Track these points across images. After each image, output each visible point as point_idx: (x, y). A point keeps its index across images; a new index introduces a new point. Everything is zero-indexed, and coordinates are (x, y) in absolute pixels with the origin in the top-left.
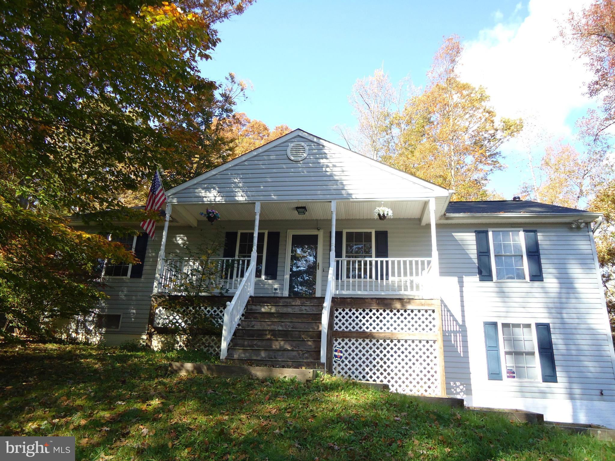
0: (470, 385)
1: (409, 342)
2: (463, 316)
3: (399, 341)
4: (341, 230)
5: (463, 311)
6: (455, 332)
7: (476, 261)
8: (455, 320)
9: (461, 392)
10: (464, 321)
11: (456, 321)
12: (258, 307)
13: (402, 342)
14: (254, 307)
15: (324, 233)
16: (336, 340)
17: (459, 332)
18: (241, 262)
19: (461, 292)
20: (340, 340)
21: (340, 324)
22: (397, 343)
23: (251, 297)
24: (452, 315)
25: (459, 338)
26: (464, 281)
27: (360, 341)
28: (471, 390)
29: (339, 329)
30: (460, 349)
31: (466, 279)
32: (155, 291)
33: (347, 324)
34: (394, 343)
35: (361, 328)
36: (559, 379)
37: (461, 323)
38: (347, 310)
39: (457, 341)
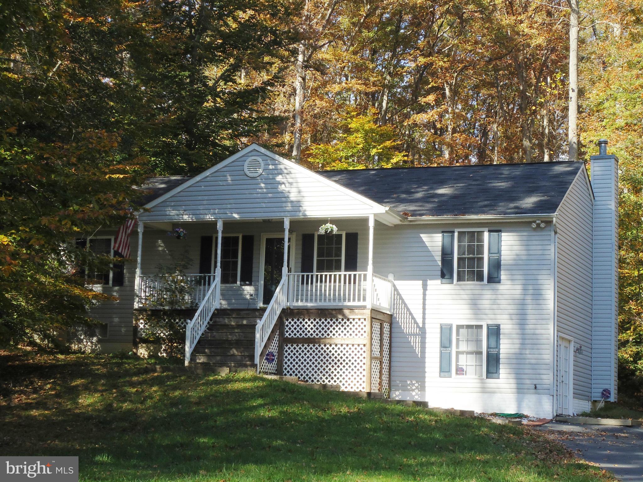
0: (424, 382)
1: (344, 346)
2: (424, 318)
3: (336, 345)
4: (312, 233)
5: (424, 314)
6: (415, 335)
7: (440, 263)
8: (416, 322)
9: (416, 389)
10: (424, 323)
11: (417, 324)
12: (221, 319)
13: (339, 346)
14: (218, 320)
15: (297, 235)
16: (287, 346)
17: (419, 335)
18: (207, 278)
19: (424, 295)
20: (289, 345)
21: (290, 332)
22: (335, 347)
23: (216, 309)
24: (413, 318)
25: (418, 339)
26: (428, 284)
27: (306, 346)
28: (425, 387)
29: (289, 336)
30: (418, 350)
31: (429, 282)
32: (136, 306)
33: (295, 332)
34: (332, 347)
35: (306, 335)
36: (501, 376)
37: (421, 325)
38: (295, 320)
39: (416, 343)
